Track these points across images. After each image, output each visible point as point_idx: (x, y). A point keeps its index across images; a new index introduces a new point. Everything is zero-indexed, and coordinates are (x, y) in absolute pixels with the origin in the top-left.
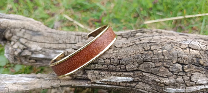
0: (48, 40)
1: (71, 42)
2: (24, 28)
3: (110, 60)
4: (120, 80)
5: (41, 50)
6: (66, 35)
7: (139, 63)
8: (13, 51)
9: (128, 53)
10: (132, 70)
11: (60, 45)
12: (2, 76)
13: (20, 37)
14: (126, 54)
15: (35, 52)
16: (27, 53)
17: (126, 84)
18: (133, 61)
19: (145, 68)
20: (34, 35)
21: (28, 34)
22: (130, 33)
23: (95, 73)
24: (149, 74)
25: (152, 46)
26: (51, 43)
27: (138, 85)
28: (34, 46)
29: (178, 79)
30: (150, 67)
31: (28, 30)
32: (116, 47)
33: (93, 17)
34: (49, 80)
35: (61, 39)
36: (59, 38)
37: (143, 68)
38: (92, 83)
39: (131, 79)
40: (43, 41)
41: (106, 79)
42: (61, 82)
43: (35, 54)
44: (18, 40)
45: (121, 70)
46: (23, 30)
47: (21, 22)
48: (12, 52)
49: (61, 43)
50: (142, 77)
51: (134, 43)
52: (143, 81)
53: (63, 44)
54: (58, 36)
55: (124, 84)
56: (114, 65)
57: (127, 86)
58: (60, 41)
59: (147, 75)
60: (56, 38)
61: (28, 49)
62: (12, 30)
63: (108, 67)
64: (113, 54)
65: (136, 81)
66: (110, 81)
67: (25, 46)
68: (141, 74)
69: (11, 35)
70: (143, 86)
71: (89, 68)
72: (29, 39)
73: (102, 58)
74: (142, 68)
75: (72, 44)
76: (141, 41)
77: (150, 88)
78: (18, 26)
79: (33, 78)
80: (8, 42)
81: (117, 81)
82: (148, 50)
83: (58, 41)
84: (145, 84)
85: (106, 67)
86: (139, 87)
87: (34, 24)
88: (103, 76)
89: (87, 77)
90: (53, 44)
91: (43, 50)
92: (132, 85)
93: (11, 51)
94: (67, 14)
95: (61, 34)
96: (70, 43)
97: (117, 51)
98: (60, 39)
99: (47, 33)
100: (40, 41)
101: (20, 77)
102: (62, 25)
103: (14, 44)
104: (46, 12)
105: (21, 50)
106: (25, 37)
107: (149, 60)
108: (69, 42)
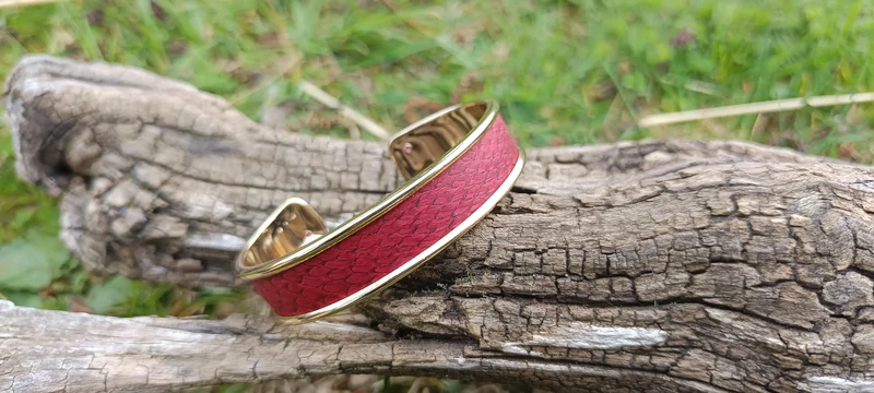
0: (261, 175)
1: (363, 187)
2: (156, 122)
3: (568, 256)
4: (608, 340)
5: (230, 217)
6: (343, 153)
7: (692, 269)
8: (103, 219)
9: (643, 226)
10: (663, 296)
11: (317, 195)
12: (69, 321)
13: (137, 160)
14: (637, 230)
15: (203, 226)
16: (167, 227)
17: (634, 358)
18: (666, 259)
19: (719, 288)
20: (199, 153)
21: (173, 145)
22: (616, 153)
23: (501, 309)
24: (734, 315)
25: (742, 199)
26: (274, 189)
27: (684, 364)
28: (199, 200)
29: (858, 338)
30: (741, 282)
31: (175, 128)
32: (584, 201)
33: (422, 92)
34: (283, 343)
35: (319, 171)
36: (309, 166)
37: (707, 289)
38: (484, 354)
39: (656, 335)
40: (240, 179)
41: (549, 335)
42: (340, 349)
43: (205, 233)
44: (128, 172)
45: (612, 299)
46: (153, 131)
47: (144, 98)
48: (99, 222)
49: (317, 190)
50: (703, 325)
51: (658, 189)
52: (707, 345)
53: (328, 194)
54: (306, 159)
55: (626, 359)
56: (585, 278)
57: (636, 365)
58: (314, 177)
59: (727, 320)
60: (296, 167)
61: (175, 212)
62: (103, 127)
63: (557, 283)
64: (578, 231)
65: (677, 343)
66: (565, 345)
67: (161, 196)
68: (701, 315)
69: (94, 149)
70: (707, 368)
71: (473, 287)
72: (176, 168)
73: (531, 247)
74: (702, 290)
75: (366, 192)
76: (689, 179)
77: (736, 377)
78: (132, 112)
79: (209, 331)
80: (78, 179)
81: (598, 346)
82: (725, 216)
83: (308, 179)
84: (714, 356)
85: (548, 286)
86: (688, 370)
87: (200, 106)
88: (535, 321)
89: (463, 326)
90: (285, 190)
91: (240, 217)
92: (657, 361)
93: (96, 218)
94: (312, 78)
95: (319, 152)
96: (358, 191)
97: (594, 217)
98: (314, 173)
99: (258, 146)
100: (223, 179)
101: (151, 329)
102: (294, 121)
103: (109, 189)
104: (223, 66)
105: (145, 212)
106: (161, 158)
107: (735, 257)
108: (354, 186)
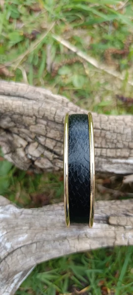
11: (119, 150)
13: (38, 135)
21: (54, 129)
26: (101, 148)
35: (121, 141)
36: (116, 139)
44: (35, 139)
46: (44, 122)
53: (124, 150)
54: (115, 136)
60: (110, 139)
83: (116, 144)
98: (118, 142)
